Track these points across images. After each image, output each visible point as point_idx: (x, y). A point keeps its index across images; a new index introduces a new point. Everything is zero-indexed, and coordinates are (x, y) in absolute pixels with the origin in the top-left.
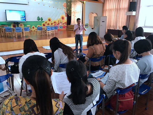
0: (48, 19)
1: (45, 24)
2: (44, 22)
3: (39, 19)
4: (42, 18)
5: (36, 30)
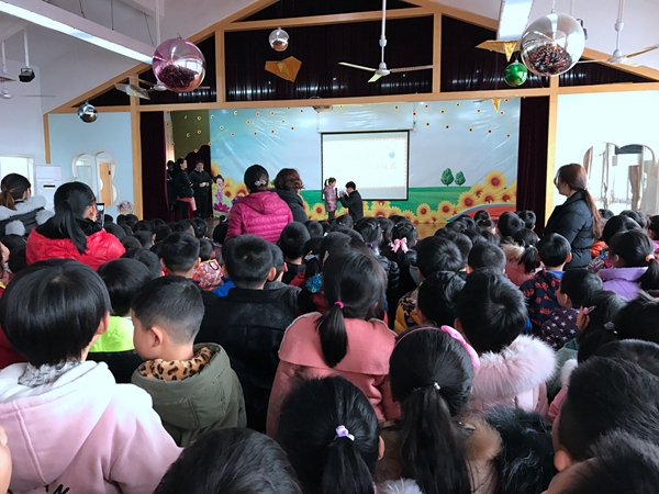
0: (489, 177)
1: (475, 197)
2: (469, 188)
3: (448, 178)
4: (461, 175)
5: (434, 220)
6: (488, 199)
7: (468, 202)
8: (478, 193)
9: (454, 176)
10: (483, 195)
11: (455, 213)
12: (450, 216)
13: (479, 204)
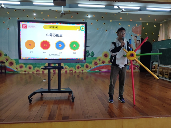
0: (103, 54)
1: (98, 62)
2: (96, 58)
3: (88, 54)
4: (93, 53)
5: (83, 71)
6: (103, 62)
7: (96, 64)
8: (99, 60)
9: (90, 53)
10: (101, 61)
11: (91, 68)
12: (89, 69)
13: (100, 64)
